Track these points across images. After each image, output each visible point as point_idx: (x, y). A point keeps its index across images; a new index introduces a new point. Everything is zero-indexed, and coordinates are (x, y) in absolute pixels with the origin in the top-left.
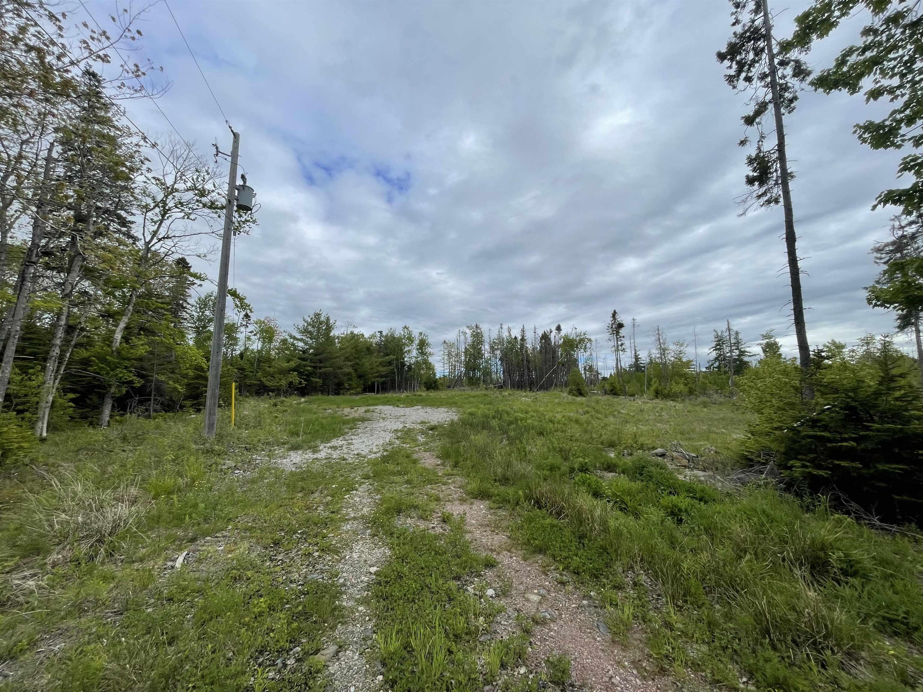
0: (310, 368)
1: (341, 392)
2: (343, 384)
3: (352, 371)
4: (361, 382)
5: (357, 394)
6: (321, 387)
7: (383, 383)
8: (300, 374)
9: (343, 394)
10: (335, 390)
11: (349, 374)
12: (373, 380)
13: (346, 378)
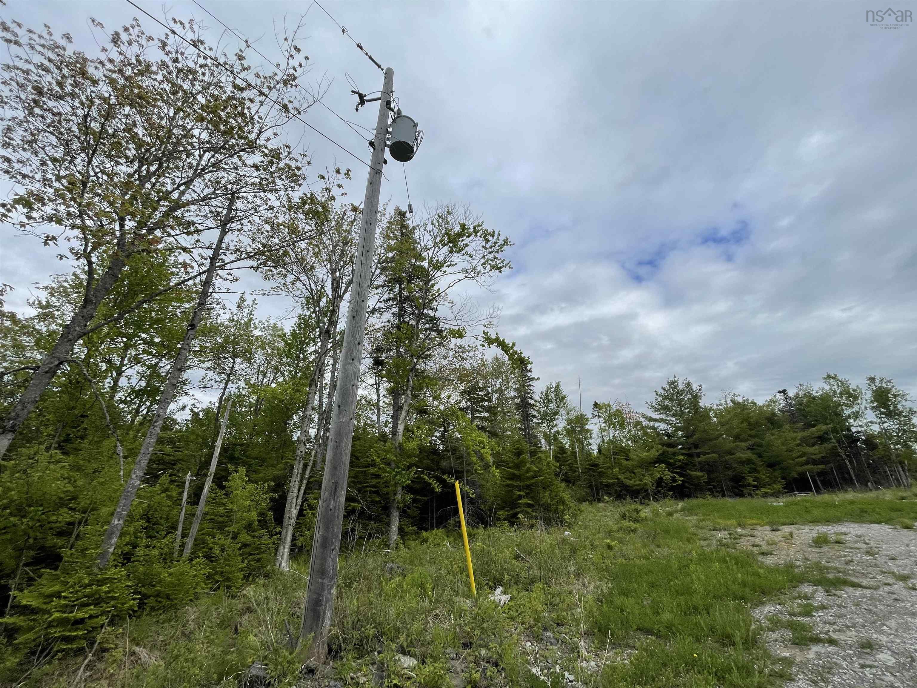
0: (681, 457)
1: (745, 491)
2: (744, 478)
3: (754, 457)
4: (778, 473)
5: (776, 495)
6: (708, 483)
7: (821, 474)
8: (670, 466)
9: (750, 495)
10: (733, 487)
11: (749, 461)
12: (800, 469)
13: (746, 468)
